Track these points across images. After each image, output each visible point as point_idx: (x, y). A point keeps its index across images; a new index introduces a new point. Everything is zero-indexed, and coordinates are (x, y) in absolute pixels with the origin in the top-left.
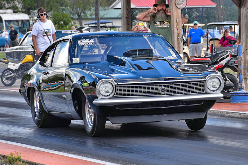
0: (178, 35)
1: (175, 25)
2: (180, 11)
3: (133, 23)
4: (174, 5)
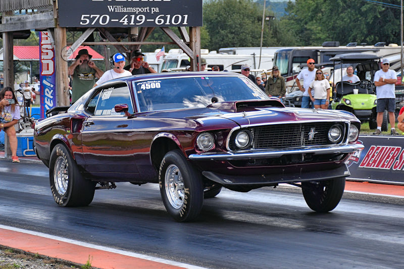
0: (64, 89)
1: (61, 78)
2: (66, 64)
3: (16, 76)
4: (60, 57)
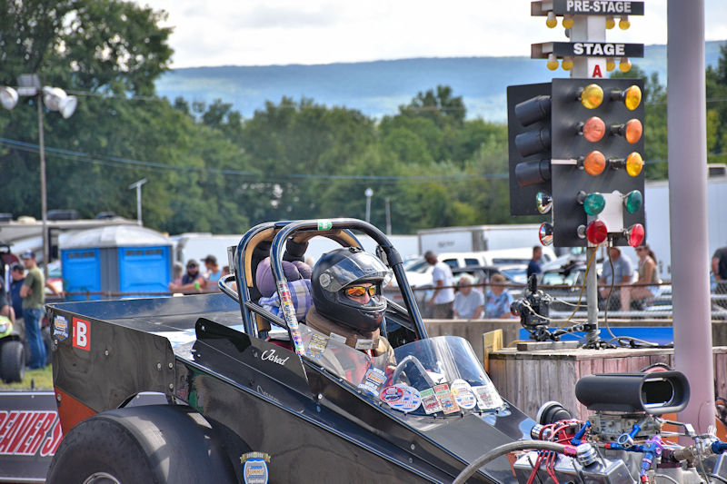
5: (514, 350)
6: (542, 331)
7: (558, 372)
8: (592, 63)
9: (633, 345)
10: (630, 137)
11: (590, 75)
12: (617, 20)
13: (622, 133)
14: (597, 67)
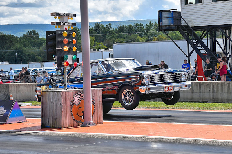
5: (48, 90)
6: (54, 86)
7: (58, 95)
8: (65, 27)
9: (74, 88)
10: (73, 43)
11: (64, 29)
12: (70, 18)
13: (72, 42)
14: (66, 28)
